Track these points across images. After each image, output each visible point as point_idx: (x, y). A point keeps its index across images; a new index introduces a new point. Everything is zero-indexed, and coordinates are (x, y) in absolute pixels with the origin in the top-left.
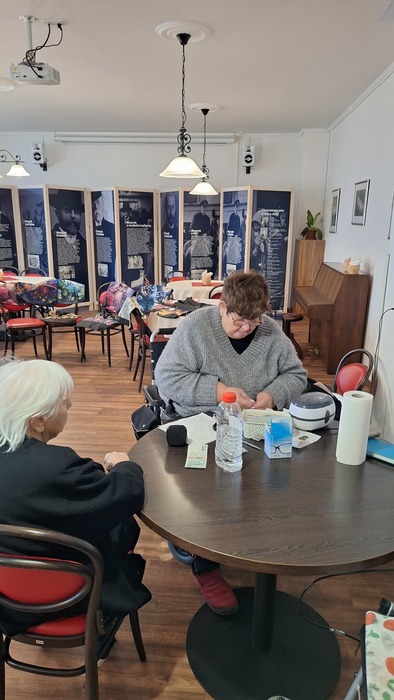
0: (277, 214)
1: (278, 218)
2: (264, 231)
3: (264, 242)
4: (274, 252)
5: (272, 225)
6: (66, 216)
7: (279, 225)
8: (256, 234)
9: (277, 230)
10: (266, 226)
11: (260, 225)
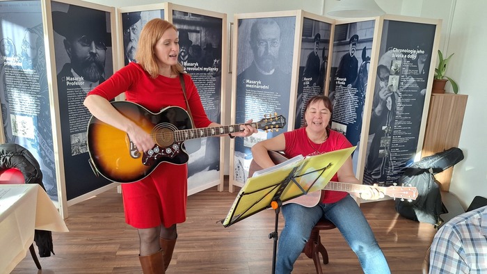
0: (414, 57)
1: (415, 62)
2: (394, 81)
3: (393, 97)
4: (405, 110)
5: (406, 72)
6: (83, 50)
7: (415, 72)
8: (382, 84)
9: (412, 80)
10: (397, 73)
11: (389, 71)
